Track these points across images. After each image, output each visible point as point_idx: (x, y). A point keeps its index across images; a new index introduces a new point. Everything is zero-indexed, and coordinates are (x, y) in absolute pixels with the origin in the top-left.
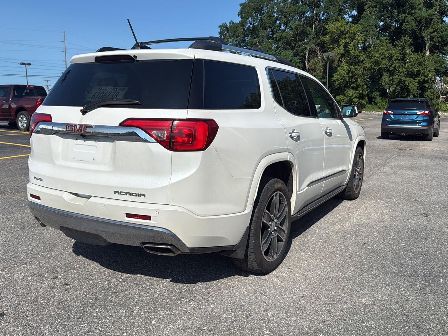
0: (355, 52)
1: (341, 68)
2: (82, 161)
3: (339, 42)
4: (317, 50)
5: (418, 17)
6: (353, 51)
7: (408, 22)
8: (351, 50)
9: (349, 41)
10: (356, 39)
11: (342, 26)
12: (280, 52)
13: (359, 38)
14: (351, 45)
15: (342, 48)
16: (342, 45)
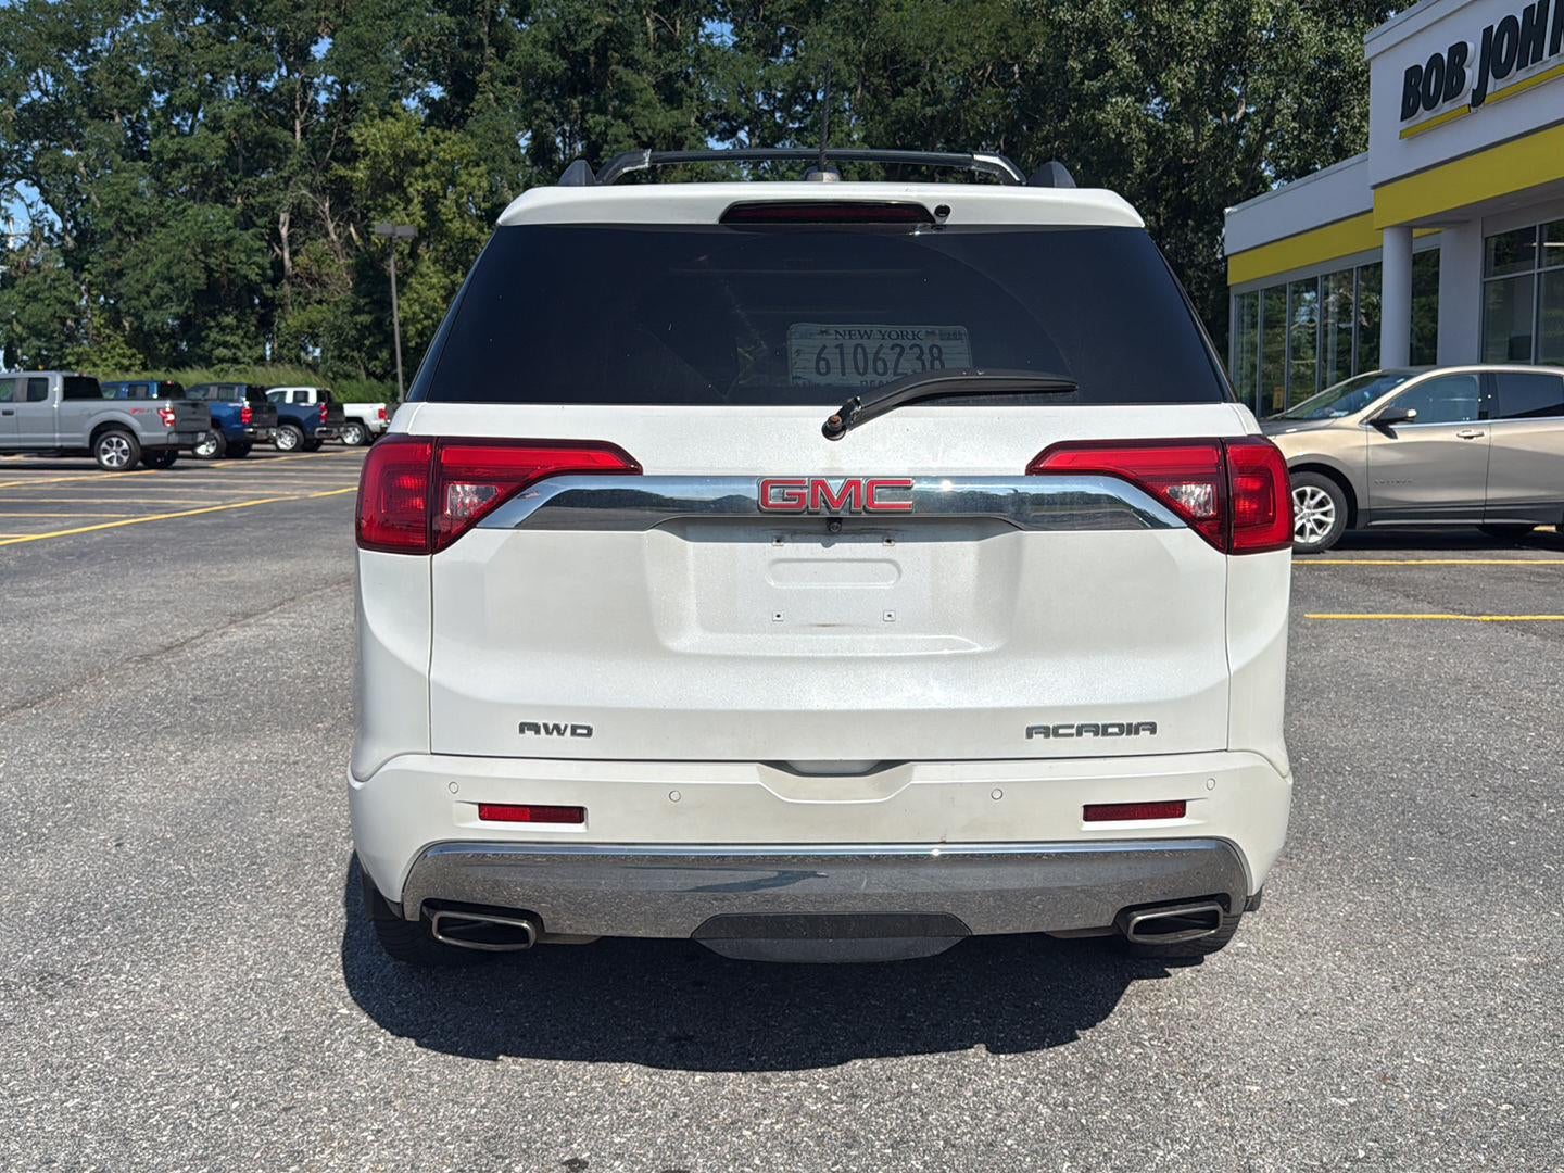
0: (463, 228)
1: (422, 281)
2: (823, 626)
3: (406, 188)
4: (324, 213)
5: (644, 129)
6: (457, 224)
7: (617, 141)
8: (451, 221)
9: (439, 187)
10: (461, 184)
11: (408, 135)
12: (181, 207)
13: (473, 181)
14: (447, 202)
15: (416, 207)
16: (416, 201)
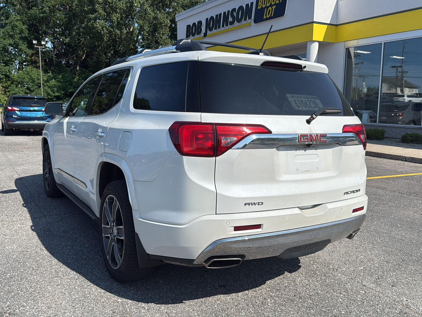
2: (307, 171)
